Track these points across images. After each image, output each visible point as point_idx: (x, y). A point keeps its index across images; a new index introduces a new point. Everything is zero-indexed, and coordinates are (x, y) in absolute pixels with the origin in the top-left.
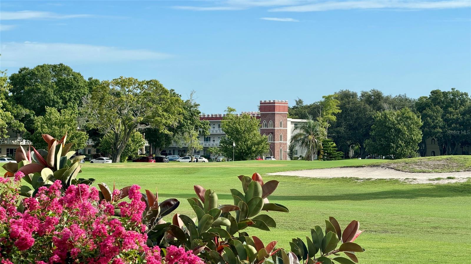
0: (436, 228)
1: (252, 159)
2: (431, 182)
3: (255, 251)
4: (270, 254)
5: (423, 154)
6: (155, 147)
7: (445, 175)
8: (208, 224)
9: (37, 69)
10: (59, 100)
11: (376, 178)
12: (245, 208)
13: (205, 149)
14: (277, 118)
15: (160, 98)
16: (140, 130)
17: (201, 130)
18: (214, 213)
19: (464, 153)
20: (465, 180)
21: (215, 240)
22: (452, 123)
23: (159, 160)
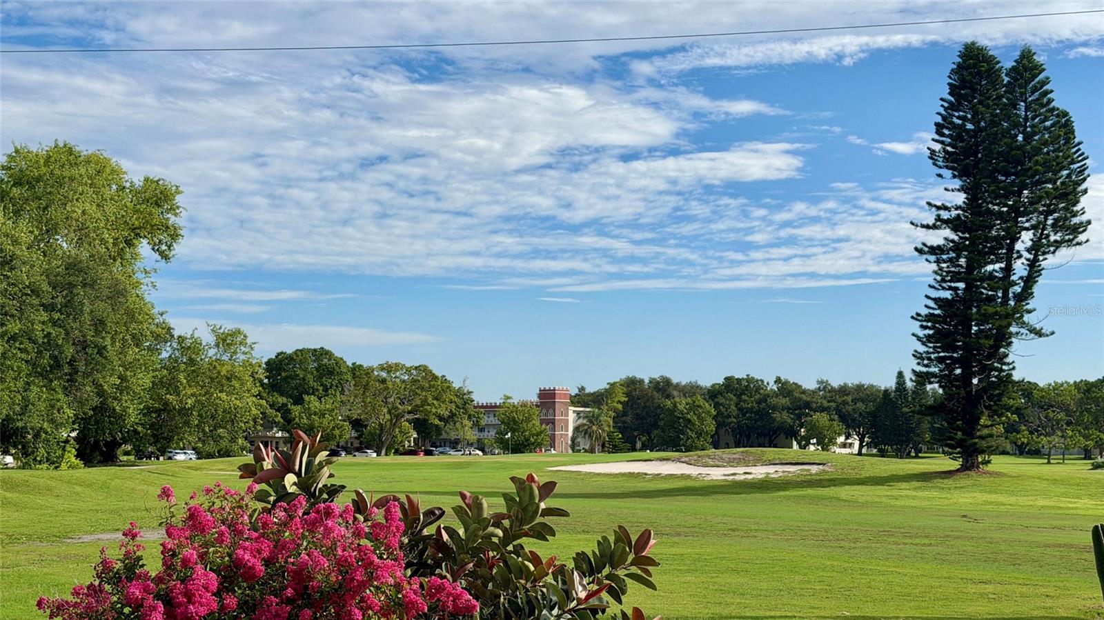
0: (733, 530)
1: (531, 452)
2: (727, 478)
3: (532, 568)
4: (550, 571)
5: (716, 446)
6: (424, 439)
7: (741, 470)
8: (476, 536)
9: (296, 352)
10: (319, 388)
11: (666, 473)
12: (520, 516)
13: (479, 440)
14: (557, 406)
15: (430, 385)
16: (407, 420)
17: (475, 419)
18: (484, 523)
19: (760, 446)
20: (763, 476)
21: (485, 555)
22: (747, 413)
23: (428, 453)
